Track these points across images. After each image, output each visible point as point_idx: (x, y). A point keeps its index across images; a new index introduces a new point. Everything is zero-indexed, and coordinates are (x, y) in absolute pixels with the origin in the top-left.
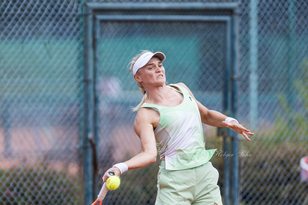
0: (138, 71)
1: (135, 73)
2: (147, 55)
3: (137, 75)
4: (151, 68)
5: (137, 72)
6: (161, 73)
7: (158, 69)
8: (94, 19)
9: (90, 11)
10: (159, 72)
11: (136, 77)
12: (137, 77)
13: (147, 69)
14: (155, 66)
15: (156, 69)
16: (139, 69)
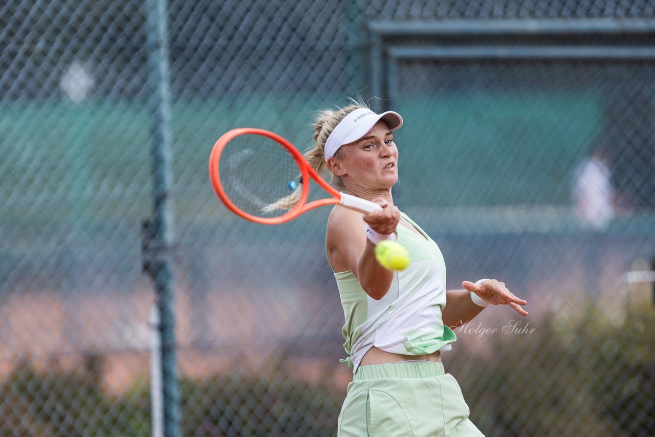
0: (340, 152)
1: (332, 155)
2: (362, 116)
3: (335, 160)
4: (368, 147)
5: (337, 152)
6: (392, 159)
7: (385, 150)
8: (385, 56)
9: (375, 40)
10: (387, 157)
11: (332, 164)
12: (334, 164)
13: (360, 148)
14: (378, 143)
15: (381, 149)
16: (342, 146)
